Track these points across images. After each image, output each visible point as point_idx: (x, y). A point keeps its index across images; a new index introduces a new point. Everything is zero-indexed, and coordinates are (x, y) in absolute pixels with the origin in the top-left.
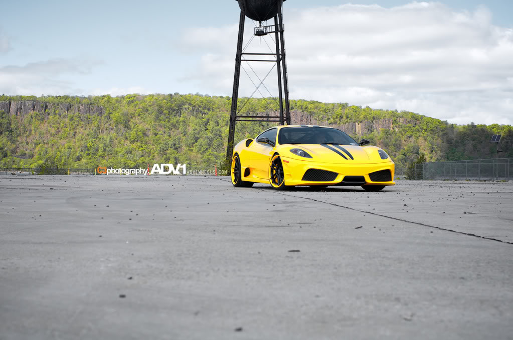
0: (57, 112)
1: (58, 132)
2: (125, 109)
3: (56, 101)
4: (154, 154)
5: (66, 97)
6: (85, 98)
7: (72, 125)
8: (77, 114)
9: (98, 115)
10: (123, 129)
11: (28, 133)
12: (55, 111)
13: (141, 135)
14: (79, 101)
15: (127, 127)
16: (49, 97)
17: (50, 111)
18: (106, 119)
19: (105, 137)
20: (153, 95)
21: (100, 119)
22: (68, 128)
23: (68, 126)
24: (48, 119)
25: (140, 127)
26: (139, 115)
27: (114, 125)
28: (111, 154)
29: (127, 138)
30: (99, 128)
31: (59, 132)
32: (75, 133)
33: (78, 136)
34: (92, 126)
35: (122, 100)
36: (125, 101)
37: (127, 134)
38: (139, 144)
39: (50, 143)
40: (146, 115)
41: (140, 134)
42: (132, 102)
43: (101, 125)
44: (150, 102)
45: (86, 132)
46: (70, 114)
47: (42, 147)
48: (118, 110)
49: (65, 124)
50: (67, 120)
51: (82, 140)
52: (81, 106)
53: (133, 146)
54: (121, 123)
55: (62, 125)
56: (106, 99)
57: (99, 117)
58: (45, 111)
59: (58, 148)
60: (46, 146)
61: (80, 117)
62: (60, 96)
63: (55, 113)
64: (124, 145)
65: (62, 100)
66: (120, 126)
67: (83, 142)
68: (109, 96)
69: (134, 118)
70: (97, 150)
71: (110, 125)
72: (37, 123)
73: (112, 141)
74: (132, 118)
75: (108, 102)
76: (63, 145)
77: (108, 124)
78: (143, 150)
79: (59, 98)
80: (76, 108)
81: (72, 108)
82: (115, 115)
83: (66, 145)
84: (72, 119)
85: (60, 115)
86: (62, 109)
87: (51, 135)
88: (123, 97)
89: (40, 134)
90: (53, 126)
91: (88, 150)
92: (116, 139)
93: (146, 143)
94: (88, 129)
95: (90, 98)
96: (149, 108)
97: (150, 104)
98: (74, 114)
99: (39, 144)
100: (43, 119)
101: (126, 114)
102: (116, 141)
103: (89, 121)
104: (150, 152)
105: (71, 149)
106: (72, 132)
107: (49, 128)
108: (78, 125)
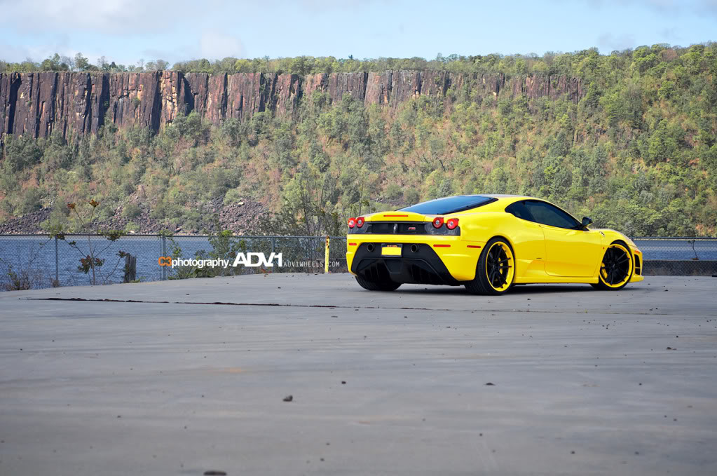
0: (473, 94)
1: (475, 142)
2: (633, 81)
3: (471, 68)
4: (707, 191)
5: (494, 59)
6: (536, 58)
7: (508, 124)
8: (519, 97)
9: (569, 99)
10: (629, 130)
11: (406, 144)
12: (469, 91)
13: (674, 144)
14: (524, 66)
15: (639, 125)
16: (455, 59)
17: (456, 93)
18: (589, 107)
19: (586, 151)
20: (703, 47)
21: (575, 109)
22: (500, 132)
23: (499, 126)
24: (452, 110)
25: (672, 124)
26: (668, 97)
27: (607, 121)
28: (601, 192)
29: (638, 153)
30: (571, 129)
31: (477, 141)
32: (516, 141)
33: (523, 150)
34: (555, 126)
35: (627, 60)
36: (633, 64)
37: (639, 142)
38: (668, 167)
39: (457, 169)
40: (684, 96)
41: (670, 141)
42: (651, 64)
43: (576, 124)
44: (694, 63)
45: (543, 141)
46: (503, 98)
47: (439, 176)
48: (618, 86)
49: (493, 122)
50: (496, 113)
51: (531, 159)
52: (528, 79)
53: (655, 171)
54: (623, 117)
55: (484, 124)
56: (587, 59)
57: (571, 104)
58: (445, 93)
59: (475, 179)
60: (448, 175)
61: (526, 105)
62: (480, 57)
63: (468, 98)
64: (631, 170)
65: (485, 66)
66: (622, 125)
67: (534, 164)
68: (594, 53)
69: (655, 105)
70: (567, 182)
71: (597, 122)
72: (427, 121)
73: (601, 161)
74: (650, 103)
75: (593, 66)
76: (488, 172)
77: (591, 120)
78: (676, 182)
79: (477, 61)
80: (518, 84)
81: (507, 84)
82: (610, 97)
83: (494, 172)
84: (507, 111)
85: (479, 101)
86: (484, 87)
87: (459, 148)
88: (628, 54)
89: (435, 146)
90: (463, 127)
91: (546, 183)
92: (613, 155)
93: (686, 164)
94: (545, 133)
95: (549, 58)
96: (692, 78)
97: (694, 68)
98: (512, 97)
99: (432, 170)
100: (440, 113)
101: (635, 96)
102: (613, 161)
103: (548, 116)
104: (696, 185)
105: (505, 181)
106: (508, 141)
107: (455, 133)
108: (522, 125)
